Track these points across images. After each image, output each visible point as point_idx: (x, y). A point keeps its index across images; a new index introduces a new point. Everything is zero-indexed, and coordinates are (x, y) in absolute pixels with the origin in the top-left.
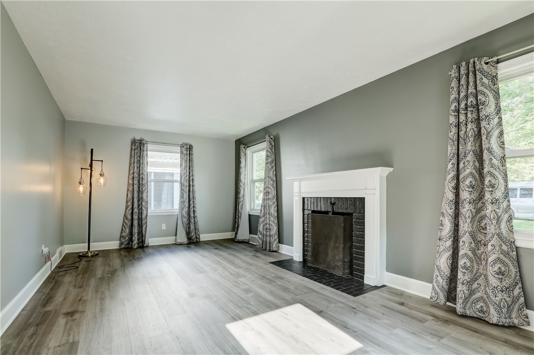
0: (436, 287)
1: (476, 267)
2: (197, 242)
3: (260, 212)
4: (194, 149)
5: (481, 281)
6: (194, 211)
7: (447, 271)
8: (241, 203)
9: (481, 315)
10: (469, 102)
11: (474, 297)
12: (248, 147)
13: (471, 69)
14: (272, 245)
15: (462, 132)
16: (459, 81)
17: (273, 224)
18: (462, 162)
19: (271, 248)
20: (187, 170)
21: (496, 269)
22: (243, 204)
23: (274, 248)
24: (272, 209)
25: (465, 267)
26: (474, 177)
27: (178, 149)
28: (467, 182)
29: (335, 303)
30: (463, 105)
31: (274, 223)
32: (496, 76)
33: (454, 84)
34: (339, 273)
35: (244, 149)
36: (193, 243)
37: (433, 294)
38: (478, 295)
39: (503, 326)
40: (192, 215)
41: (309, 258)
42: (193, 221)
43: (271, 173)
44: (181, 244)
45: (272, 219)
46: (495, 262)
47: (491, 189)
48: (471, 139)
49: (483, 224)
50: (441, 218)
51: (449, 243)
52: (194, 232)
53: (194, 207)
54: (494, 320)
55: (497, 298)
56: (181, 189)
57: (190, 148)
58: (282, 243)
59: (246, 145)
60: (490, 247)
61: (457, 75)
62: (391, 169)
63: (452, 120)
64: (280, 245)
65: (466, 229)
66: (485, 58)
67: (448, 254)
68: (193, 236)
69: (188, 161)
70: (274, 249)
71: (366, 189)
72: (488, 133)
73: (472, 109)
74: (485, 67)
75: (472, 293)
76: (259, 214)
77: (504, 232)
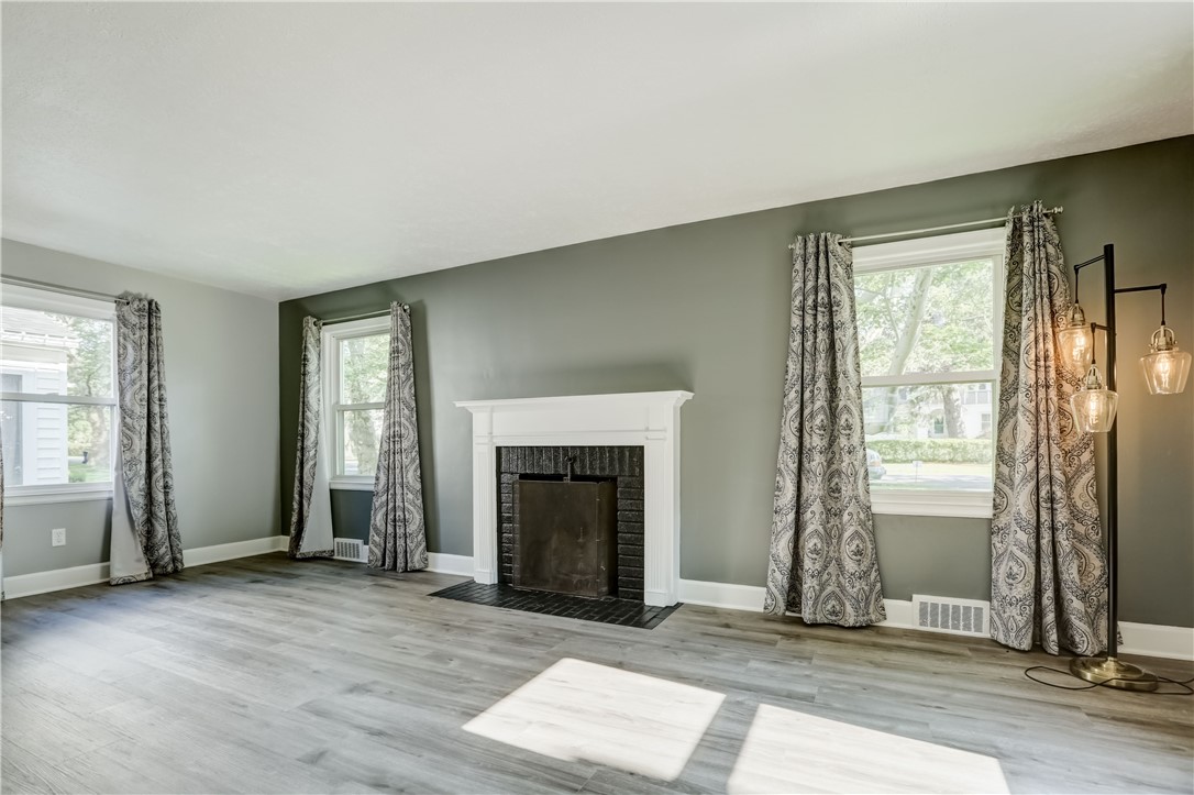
0: (774, 589)
1: (826, 548)
2: (176, 571)
3: (374, 481)
4: (163, 314)
5: (832, 569)
6: (166, 487)
7: (787, 560)
8: (312, 463)
9: (834, 618)
10: (819, 298)
11: (824, 594)
12: (324, 324)
13: (822, 248)
14: (412, 557)
15: (809, 343)
16: (805, 264)
17: (411, 508)
18: (808, 390)
19: (409, 565)
20: (141, 373)
21: (853, 547)
22: (315, 464)
23: (416, 562)
24: (410, 474)
25: (816, 551)
26: (825, 414)
27: (110, 309)
28: (818, 421)
29: (630, 645)
30: (810, 302)
31: (415, 505)
32: (850, 266)
33: (798, 265)
34: (588, 595)
35: (314, 328)
36: (166, 575)
37: (769, 601)
38: (829, 589)
39: (861, 627)
40: (160, 497)
41: (516, 575)
42: (162, 514)
43: (406, 390)
44: (127, 583)
45: (410, 496)
46: (852, 538)
47: (848, 432)
48: (823, 355)
49: (833, 485)
50: (778, 478)
51: (791, 517)
52: (167, 544)
53: (165, 474)
54: (851, 622)
55: (855, 590)
56: (124, 424)
57: (152, 310)
58: (437, 550)
59: (319, 319)
60: (846, 517)
61: (802, 252)
62: (690, 395)
63: (796, 321)
64: (431, 555)
65: (816, 492)
66: (839, 236)
67: (790, 534)
68: (162, 557)
69: (145, 347)
70: (417, 566)
71: (647, 430)
72: (844, 349)
73: (823, 309)
74: (839, 248)
75: (823, 587)
76: (372, 488)
77: (861, 494)
